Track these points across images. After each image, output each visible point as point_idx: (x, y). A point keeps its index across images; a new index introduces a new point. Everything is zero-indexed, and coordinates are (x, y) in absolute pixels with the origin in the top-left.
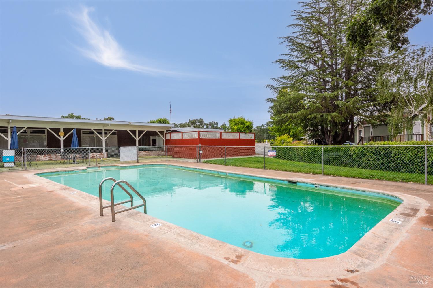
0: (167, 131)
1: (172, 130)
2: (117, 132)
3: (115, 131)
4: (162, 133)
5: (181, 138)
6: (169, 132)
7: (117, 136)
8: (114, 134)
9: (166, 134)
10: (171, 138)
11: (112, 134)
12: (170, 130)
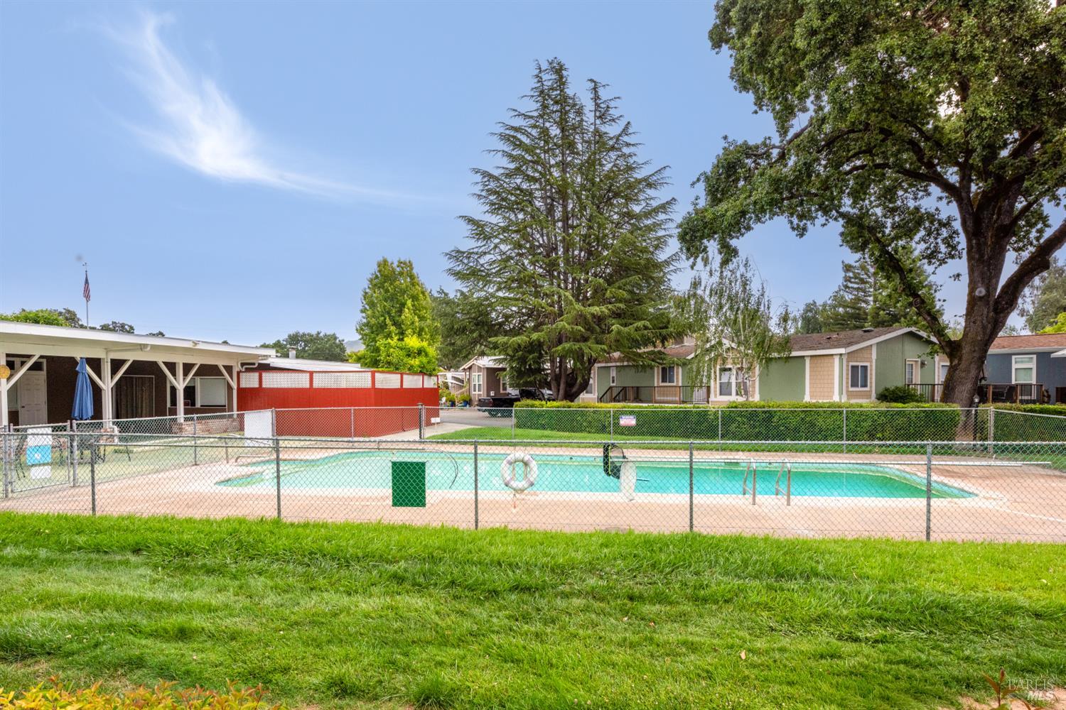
0: (243, 365)
1: (259, 364)
2: (44, 361)
3: (41, 360)
4: (229, 369)
5: (307, 386)
6: (246, 369)
7: (44, 373)
8: (36, 367)
9: (238, 373)
10: (264, 386)
11: (30, 369)
12: (254, 364)
